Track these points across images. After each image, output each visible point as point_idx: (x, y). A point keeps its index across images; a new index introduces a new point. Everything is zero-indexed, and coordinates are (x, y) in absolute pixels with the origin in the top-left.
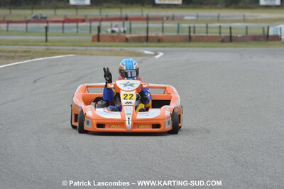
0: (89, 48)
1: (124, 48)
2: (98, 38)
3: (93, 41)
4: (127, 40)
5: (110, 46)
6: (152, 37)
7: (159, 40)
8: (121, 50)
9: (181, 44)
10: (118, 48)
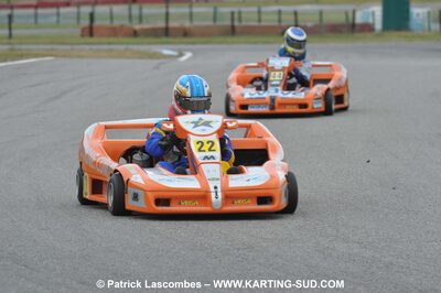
0: (76, 47)
1: (130, 47)
2: (90, 31)
3: (83, 36)
4: (135, 34)
5: (110, 44)
6: (175, 29)
7: (186, 33)
8: (127, 49)
9: (221, 39)
10: (122, 47)
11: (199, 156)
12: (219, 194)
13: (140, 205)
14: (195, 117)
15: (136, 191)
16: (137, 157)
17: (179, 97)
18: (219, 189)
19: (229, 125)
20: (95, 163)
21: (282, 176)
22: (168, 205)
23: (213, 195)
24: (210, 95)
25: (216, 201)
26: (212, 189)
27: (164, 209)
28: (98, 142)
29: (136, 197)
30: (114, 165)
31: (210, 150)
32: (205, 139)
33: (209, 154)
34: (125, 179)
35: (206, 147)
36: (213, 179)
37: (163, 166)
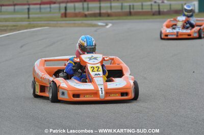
0: (59, 22)
1: (83, 21)
2: (65, 15)
3: (62, 17)
4: (86, 16)
5: (74, 20)
6: (103, 13)
7: (109, 15)
8: (82, 23)
9: (124, 18)
10: (80, 22)
11: (92, 74)
12: (103, 92)
13: (66, 97)
14: (90, 55)
15: (63, 91)
16: (61, 74)
17: (81, 46)
18: (103, 89)
19: (106, 59)
20: (41, 78)
21: (132, 83)
22: (79, 97)
23: (100, 92)
24: (95, 45)
25: (102, 95)
26: (100, 90)
27: (77, 99)
28: (42, 68)
29: (63, 93)
30: (51, 79)
31: (97, 71)
32: (95, 66)
33: (97, 73)
34: (58, 85)
35: (96, 69)
36: (100, 85)
37: (75, 79)
